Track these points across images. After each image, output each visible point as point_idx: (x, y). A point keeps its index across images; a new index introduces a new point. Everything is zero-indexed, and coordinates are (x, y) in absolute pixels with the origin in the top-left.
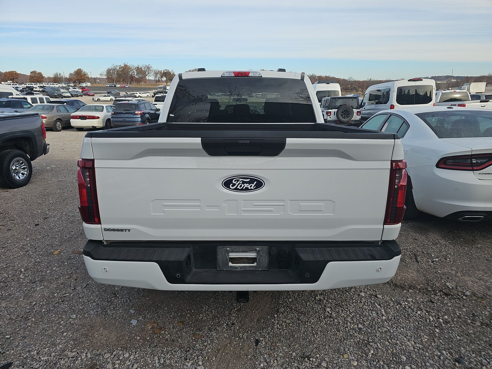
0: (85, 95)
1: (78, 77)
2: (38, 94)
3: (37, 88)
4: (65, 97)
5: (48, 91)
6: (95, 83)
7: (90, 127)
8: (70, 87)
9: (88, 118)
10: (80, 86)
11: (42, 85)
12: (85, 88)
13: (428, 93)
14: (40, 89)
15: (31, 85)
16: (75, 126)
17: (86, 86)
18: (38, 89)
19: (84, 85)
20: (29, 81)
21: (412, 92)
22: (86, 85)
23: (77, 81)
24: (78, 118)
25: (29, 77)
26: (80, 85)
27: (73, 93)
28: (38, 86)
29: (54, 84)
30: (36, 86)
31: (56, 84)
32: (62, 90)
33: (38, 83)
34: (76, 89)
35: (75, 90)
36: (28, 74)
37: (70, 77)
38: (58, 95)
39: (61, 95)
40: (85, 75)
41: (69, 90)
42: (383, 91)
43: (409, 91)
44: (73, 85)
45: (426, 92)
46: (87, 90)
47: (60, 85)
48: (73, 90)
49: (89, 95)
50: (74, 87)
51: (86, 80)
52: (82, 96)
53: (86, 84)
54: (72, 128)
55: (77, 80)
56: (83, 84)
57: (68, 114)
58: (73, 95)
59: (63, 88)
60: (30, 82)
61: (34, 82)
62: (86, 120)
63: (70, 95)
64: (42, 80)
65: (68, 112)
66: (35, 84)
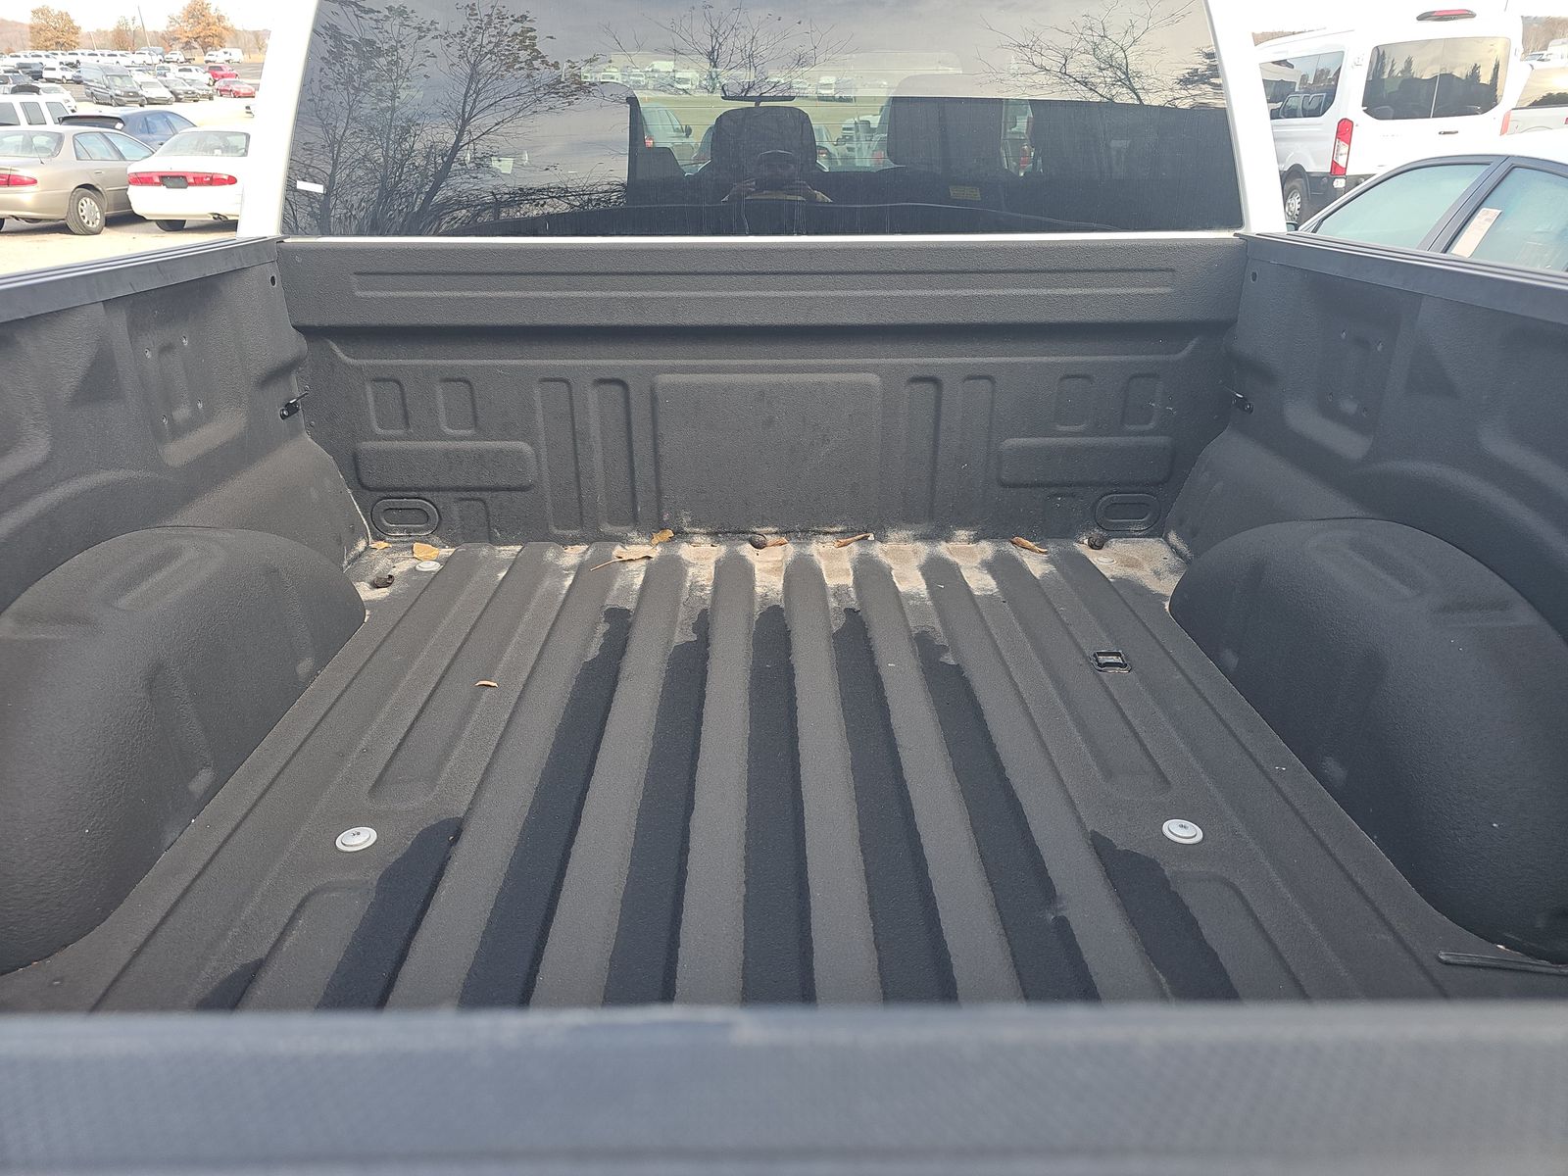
0: (222, 92)
1: (199, 28)
2: (56, 90)
3: (54, 69)
4: (151, 102)
5: (92, 81)
6: (260, 49)
7: (206, 216)
8: (170, 65)
9: (192, 180)
10: (207, 62)
11: (73, 59)
12: (220, 68)
13: (1482, 71)
14: (64, 73)
15: (37, 60)
16: (147, 215)
17: (228, 61)
18: (57, 74)
19: (218, 57)
20: (30, 44)
21: (1425, 71)
22: (227, 57)
23: (195, 44)
24: (157, 180)
25: (28, 29)
26: (207, 58)
27: (179, 89)
28: (61, 63)
29: (114, 53)
30: (53, 63)
31: (122, 55)
32: (139, 77)
33: (59, 52)
34: (190, 70)
35: (187, 75)
36: (26, 19)
37: (171, 29)
38: (127, 94)
39: (136, 94)
40: (220, 19)
41: (165, 76)
42: (1301, 68)
43: (1409, 62)
44: (182, 60)
45: (1476, 68)
46: (230, 76)
47: (138, 59)
48: (182, 74)
49: (237, 95)
50: (186, 65)
51: (227, 39)
52: (211, 98)
53: (226, 53)
54: (139, 219)
55: (196, 39)
56: (215, 53)
57: (121, 164)
58: (179, 94)
59: (145, 68)
60: (33, 48)
61: (47, 48)
62: (186, 188)
63: (169, 96)
64: (73, 39)
65: (122, 157)
66: (47, 56)
